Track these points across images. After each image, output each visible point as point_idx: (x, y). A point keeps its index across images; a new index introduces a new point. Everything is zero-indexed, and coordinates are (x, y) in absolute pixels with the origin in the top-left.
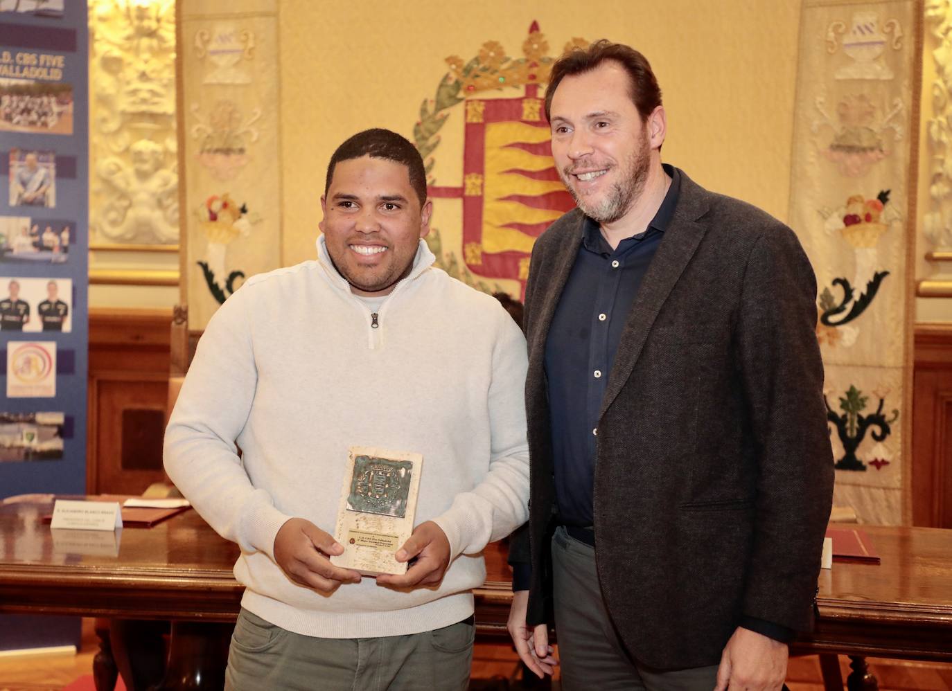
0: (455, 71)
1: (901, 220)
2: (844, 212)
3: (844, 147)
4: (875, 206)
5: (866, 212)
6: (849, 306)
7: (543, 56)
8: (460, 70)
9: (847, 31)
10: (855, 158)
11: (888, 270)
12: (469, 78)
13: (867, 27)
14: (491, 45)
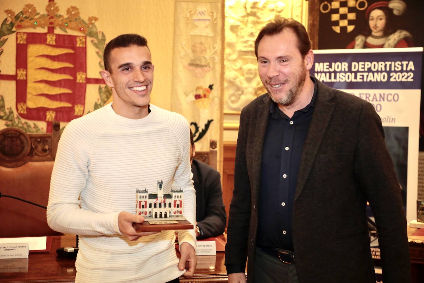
0: (10, 17)
1: (218, 97)
2: (195, 93)
3: (194, 64)
4: (207, 91)
5: (204, 93)
6: (197, 135)
7: (56, 14)
8: (13, 17)
9: (194, 14)
10: (199, 70)
11: (213, 119)
12: (18, 21)
13: (203, 13)
14: (29, 6)
